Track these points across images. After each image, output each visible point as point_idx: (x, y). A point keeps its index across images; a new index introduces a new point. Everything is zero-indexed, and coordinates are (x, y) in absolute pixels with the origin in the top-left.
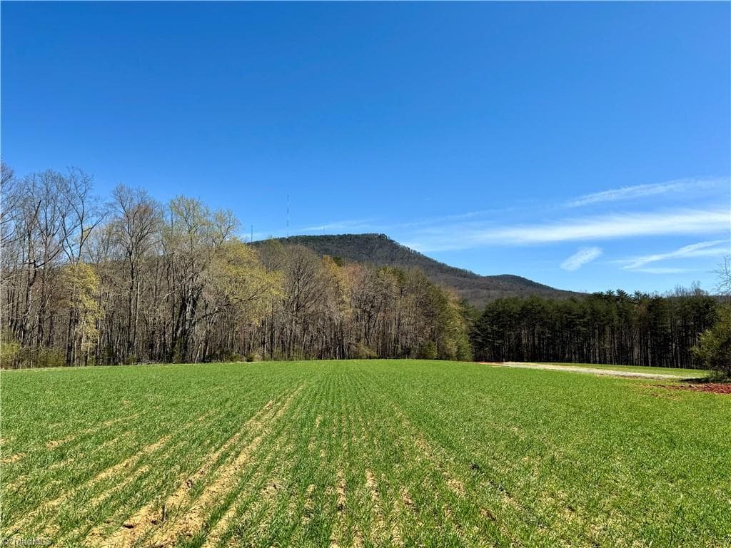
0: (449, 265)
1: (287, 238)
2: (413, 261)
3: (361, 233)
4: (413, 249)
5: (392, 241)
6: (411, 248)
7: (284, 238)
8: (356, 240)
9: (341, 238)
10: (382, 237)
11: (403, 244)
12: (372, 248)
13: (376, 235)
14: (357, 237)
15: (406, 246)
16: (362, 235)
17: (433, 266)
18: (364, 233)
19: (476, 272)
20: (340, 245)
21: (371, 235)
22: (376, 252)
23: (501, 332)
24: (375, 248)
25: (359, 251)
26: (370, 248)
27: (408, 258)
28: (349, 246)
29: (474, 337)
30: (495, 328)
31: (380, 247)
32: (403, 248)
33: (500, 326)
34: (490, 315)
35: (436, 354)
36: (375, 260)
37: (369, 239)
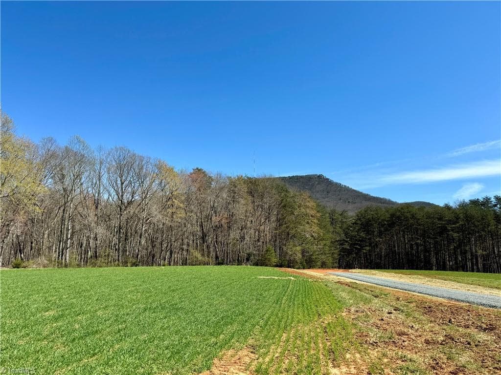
2: (343, 193)
4: (344, 184)
5: (328, 179)
6: (342, 184)
8: (301, 180)
9: (291, 179)
10: (320, 176)
12: (313, 185)
13: (316, 175)
14: (302, 177)
15: (338, 182)
17: (358, 196)
18: (307, 174)
19: (394, 200)
20: (290, 183)
21: (312, 175)
22: (315, 187)
23: (370, 239)
24: (315, 185)
25: (303, 187)
26: (312, 184)
27: (340, 191)
28: (296, 183)
29: (342, 244)
30: (363, 235)
31: (318, 184)
32: (336, 184)
33: (368, 232)
34: (359, 222)
35: (274, 260)
36: (315, 194)
37: (311, 178)
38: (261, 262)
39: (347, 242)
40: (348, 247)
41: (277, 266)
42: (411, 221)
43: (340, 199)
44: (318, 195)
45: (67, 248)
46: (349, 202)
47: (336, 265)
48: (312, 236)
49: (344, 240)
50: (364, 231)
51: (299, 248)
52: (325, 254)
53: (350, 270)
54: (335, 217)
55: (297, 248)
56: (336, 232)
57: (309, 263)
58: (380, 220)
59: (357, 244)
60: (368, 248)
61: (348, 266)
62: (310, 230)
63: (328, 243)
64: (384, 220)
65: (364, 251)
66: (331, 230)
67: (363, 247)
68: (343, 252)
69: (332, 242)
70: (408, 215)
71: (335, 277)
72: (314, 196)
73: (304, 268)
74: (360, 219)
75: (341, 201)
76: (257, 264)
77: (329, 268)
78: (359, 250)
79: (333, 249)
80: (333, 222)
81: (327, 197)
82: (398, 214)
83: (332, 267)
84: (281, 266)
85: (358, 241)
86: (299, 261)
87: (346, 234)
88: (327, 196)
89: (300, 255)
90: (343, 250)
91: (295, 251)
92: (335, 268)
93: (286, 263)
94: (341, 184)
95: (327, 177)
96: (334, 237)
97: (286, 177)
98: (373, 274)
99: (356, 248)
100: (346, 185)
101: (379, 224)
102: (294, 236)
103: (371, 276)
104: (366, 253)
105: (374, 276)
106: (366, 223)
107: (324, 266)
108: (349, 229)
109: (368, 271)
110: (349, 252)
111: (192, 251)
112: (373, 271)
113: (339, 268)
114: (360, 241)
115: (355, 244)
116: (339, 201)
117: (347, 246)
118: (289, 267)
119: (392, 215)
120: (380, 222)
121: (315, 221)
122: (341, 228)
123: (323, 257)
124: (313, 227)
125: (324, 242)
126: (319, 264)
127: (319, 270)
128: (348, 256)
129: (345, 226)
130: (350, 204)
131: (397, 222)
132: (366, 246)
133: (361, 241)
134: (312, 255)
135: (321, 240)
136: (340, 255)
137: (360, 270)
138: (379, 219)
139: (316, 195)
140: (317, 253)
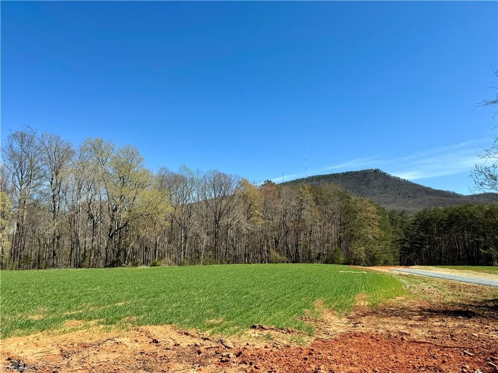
0: (433, 188)
1: (306, 178)
2: (403, 187)
3: (359, 170)
5: (385, 174)
7: (304, 179)
8: (356, 175)
9: (345, 175)
10: (376, 171)
11: (393, 174)
12: (369, 180)
14: (356, 173)
15: (397, 176)
16: (361, 171)
17: (419, 190)
20: (344, 180)
21: (368, 170)
22: (372, 182)
23: (429, 238)
24: (371, 180)
25: (359, 183)
26: (367, 180)
27: (399, 185)
28: (351, 179)
29: (403, 243)
30: (423, 235)
31: (375, 179)
32: (395, 178)
33: (427, 232)
34: (418, 222)
35: (342, 259)
36: (372, 189)
37: (366, 173)
38: (330, 261)
39: (407, 241)
40: (409, 246)
41: (344, 264)
42: (470, 220)
43: (400, 194)
44: (375, 191)
45: (182, 251)
46: (409, 197)
47: (398, 263)
48: (374, 237)
49: (404, 239)
50: (423, 231)
51: (363, 248)
52: (387, 253)
53: (410, 267)
54: (395, 218)
55: (362, 248)
56: (396, 232)
57: (373, 261)
58: (438, 221)
59: (417, 243)
60: (428, 247)
61: (409, 263)
62: (372, 232)
63: (389, 242)
64: (441, 220)
65: (424, 249)
66: (392, 230)
67: (423, 245)
68: (404, 251)
69: (392, 242)
70: (466, 214)
71: (397, 272)
72: (371, 191)
73: (368, 266)
74: (419, 219)
75: (401, 195)
76: (327, 262)
77: (391, 265)
78: (420, 249)
79: (394, 248)
80: (393, 222)
81: (385, 193)
82: (457, 214)
83: (394, 265)
84: (348, 264)
85: (418, 240)
86: (363, 260)
87: (406, 234)
88: (384, 191)
89: (364, 254)
90: (404, 249)
91: (360, 251)
92: (397, 265)
93: (352, 261)
94: (399, 178)
95: (384, 172)
96: (394, 236)
97: (340, 174)
98: (430, 270)
99: (417, 247)
100: (405, 178)
101: (438, 224)
102: (358, 238)
103: (428, 271)
104: (426, 251)
105: (431, 271)
106: (425, 223)
107: (386, 263)
108: (408, 229)
109: (426, 267)
110: (410, 251)
111: (271, 251)
112: (430, 267)
113: (401, 265)
114: (419, 239)
115: (415, 243)
116: (398, 196)
117: (407, 245)
118: (354, 264)
119: (451, 216)
120: (438, 222)
121: (377, 223)
122: (401, 227)
123: (385, 255)
124: (374, 229)
125: (386, 242)
126: (382, 261)
127: (383, 267)
128: (408, 254)
129: (405, 226)
130: (411, 198)
131: (455, 221)
132: (426, 244)
133: (421, 240)
134: (375, 254)
135: (382, 240)
136: (400, 253)
137: (419, 267)
138: (437, 219)
139: (373, 191)
140: (379, 252)
